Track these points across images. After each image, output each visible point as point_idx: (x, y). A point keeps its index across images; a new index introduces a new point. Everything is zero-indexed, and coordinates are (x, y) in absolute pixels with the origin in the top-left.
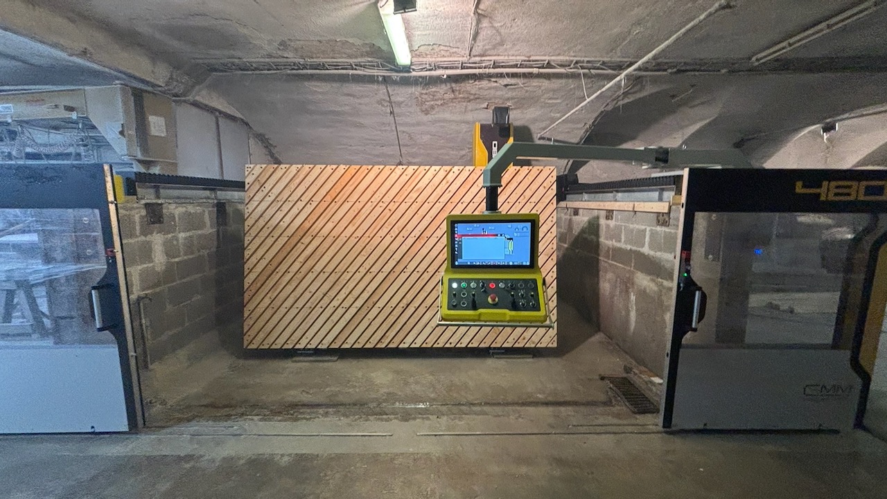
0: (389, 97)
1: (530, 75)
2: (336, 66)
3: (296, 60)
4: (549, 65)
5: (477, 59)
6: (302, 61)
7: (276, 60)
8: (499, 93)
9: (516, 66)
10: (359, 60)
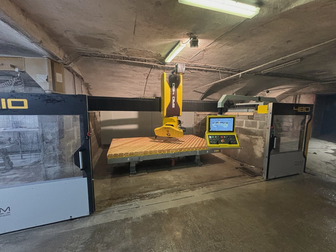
0: (149, 73)
1: (202, 70)
2: (138, 60)
3: (125, 56)
4: (210, 68)
5: (190, 63)
6: (127, 57)
7: (116, 55)
8: (188, 75)
9: (200, 67)
10: (150, 59)
